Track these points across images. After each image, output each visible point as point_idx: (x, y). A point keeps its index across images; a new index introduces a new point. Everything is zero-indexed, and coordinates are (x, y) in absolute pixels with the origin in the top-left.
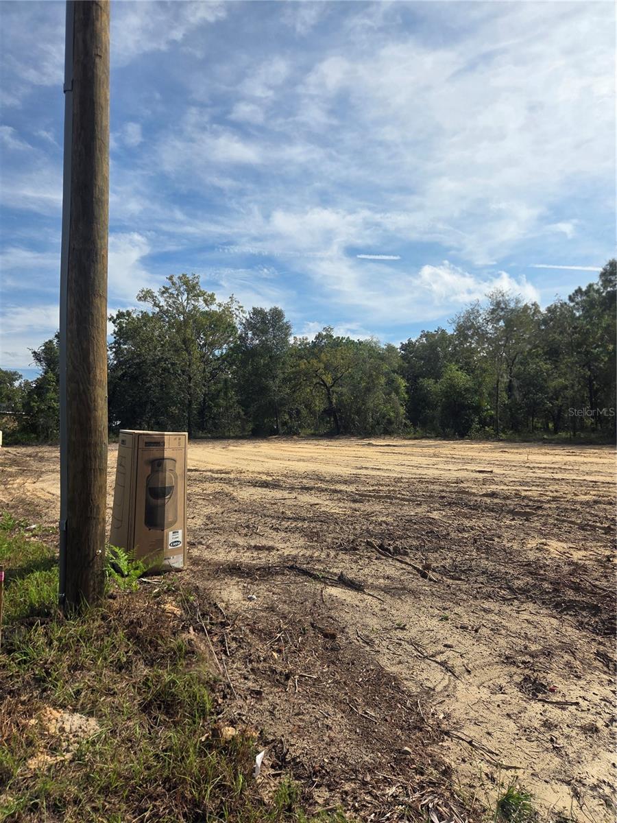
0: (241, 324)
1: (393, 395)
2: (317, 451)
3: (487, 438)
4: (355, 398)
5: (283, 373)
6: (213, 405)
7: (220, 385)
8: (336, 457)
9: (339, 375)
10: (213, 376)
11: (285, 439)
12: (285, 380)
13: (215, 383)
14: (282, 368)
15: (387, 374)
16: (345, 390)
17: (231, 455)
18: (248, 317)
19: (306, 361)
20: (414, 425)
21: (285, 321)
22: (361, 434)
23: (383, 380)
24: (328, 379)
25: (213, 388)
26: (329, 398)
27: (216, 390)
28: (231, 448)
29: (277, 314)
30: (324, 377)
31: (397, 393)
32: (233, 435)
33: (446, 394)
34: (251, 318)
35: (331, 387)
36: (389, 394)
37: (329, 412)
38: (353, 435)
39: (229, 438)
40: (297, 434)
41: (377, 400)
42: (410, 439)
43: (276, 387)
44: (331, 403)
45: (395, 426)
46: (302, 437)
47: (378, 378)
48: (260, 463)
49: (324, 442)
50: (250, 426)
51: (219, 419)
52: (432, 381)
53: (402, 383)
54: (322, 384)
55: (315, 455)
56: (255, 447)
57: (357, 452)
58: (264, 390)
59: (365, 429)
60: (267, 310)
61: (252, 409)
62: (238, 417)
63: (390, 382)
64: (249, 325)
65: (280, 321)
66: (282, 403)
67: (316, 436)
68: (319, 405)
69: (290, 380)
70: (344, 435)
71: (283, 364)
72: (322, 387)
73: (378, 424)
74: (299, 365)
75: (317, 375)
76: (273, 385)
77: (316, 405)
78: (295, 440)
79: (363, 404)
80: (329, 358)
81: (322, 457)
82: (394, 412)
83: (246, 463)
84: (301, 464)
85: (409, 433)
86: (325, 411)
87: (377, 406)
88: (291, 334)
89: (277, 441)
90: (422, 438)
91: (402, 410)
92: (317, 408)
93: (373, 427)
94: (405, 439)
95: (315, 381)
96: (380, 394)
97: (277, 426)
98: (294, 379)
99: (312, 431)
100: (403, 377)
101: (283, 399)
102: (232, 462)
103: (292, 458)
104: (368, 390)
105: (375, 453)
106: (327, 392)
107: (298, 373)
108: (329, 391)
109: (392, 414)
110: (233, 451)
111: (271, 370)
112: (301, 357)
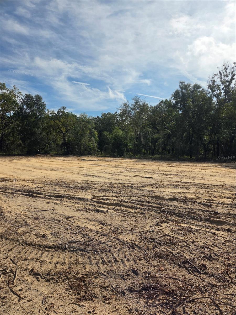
0: (20, 101)
1: (93, 138)
2: (60, 163)
3: (131, 157)
4: (76, 139)
5: (43, 126)
6: (6, 139)
7: (10, 130)
8: (71, 167)
9: (69, 128)
10: (6, 125)
11: (43, 156)
12: (44, 129)
13: (8, 129)
14: (42, 124)
15: (90, 129)
16: (71, 135)
17: (13, 166)
18: (23, 98)
19: (53, 121)
20: (101, 151)
21: (43, 102)
22: (78, 155)
23: (88, 132)
24: (64, 130)
25: (7, 131)
26: (64, 138)
27: (8, 132)
28: (14, 161)
29: (39, 98)
30: (62, 129)
31: (94, 138)
32: (17, 154)
33: (114, 139)
34: (25, 99)
35: (65, 133)
36: (91, 138)
37: (64, 144)
38: (74, 155)
39: (14, 155)
40: (49, 154)
41: (85, 140)
42: (99, 157)
43: (39, 132)
44: (65, 140)
45: (92, 151)
46: (51, 155)
47: (86, 131)
48: (29, 172)
49: (62, 158)
50: (26, 149)
51: (10, 146)
52: (108, 133)
53: (96, 133)
54: (61, 132)
55: (60, 166)
56: (28, 161)
57: (80, 165)
58: (33, 133)
59: (80, 152)
60: (33, 96)
61: (27, 142)
62: (19, 145)
63: (91, 132)
64: (24, 102)
65: (40, 101)
66: (42, 139)
67: (58, 155)
68: (60, 141)
69: (46, 129)
70: (71, 155)
71: (42, 122)
72: (61, 133)
73: (86, 150)
74: (50, 123)
75: (58, 128)
76: (38, 131)
77: (58, 141)
78: (48, 157)
79: (80, 142)
80: (64, 121)
81: (64, 168)
82: (93, 145)
83: (20, 172)
84: (53, 172)
85: (99, 154)
86: (62, 144)
87: (85, 143)
88: (46, 108)
89: (39, 157)
90: (104, 157)
91: (96, 145)
92: (59, 143)
93: (83, 151)
94: (97, 157)
95: (58, 130)
96: (87, 138)
97: (39, 150)
98: (48, 129)
99: (56, 153)
100: (97, 131)
101: (42, 138)
102: (12, 172)
103: (47, 168)
104: (82, 135)
105: (89, 165)
106: (63, 135)
107: (50, 126)
108: (64, 135)
109: (92, 146)
110: (15, 163)
111: (36, 124)
112: (51, 119)
